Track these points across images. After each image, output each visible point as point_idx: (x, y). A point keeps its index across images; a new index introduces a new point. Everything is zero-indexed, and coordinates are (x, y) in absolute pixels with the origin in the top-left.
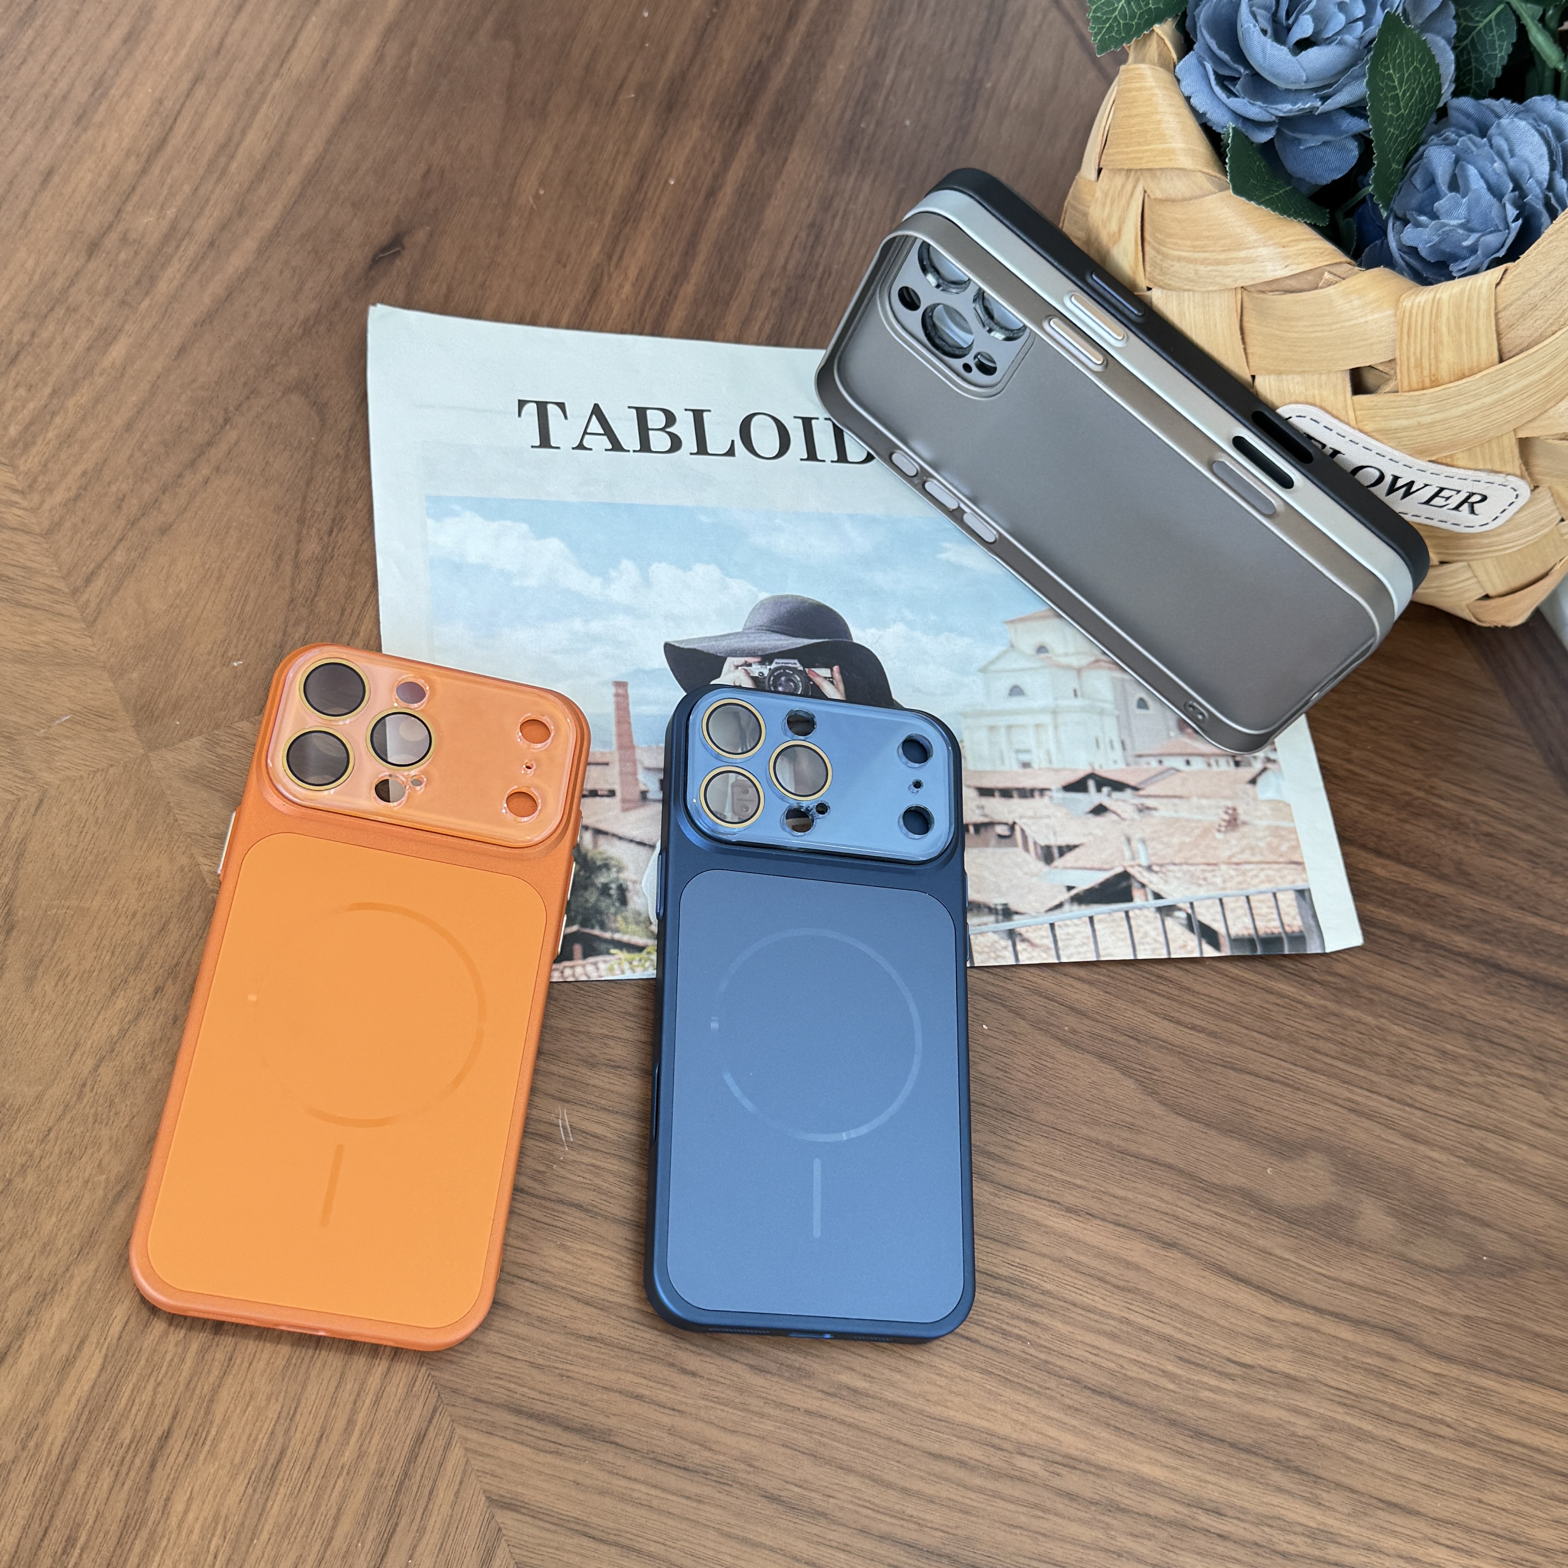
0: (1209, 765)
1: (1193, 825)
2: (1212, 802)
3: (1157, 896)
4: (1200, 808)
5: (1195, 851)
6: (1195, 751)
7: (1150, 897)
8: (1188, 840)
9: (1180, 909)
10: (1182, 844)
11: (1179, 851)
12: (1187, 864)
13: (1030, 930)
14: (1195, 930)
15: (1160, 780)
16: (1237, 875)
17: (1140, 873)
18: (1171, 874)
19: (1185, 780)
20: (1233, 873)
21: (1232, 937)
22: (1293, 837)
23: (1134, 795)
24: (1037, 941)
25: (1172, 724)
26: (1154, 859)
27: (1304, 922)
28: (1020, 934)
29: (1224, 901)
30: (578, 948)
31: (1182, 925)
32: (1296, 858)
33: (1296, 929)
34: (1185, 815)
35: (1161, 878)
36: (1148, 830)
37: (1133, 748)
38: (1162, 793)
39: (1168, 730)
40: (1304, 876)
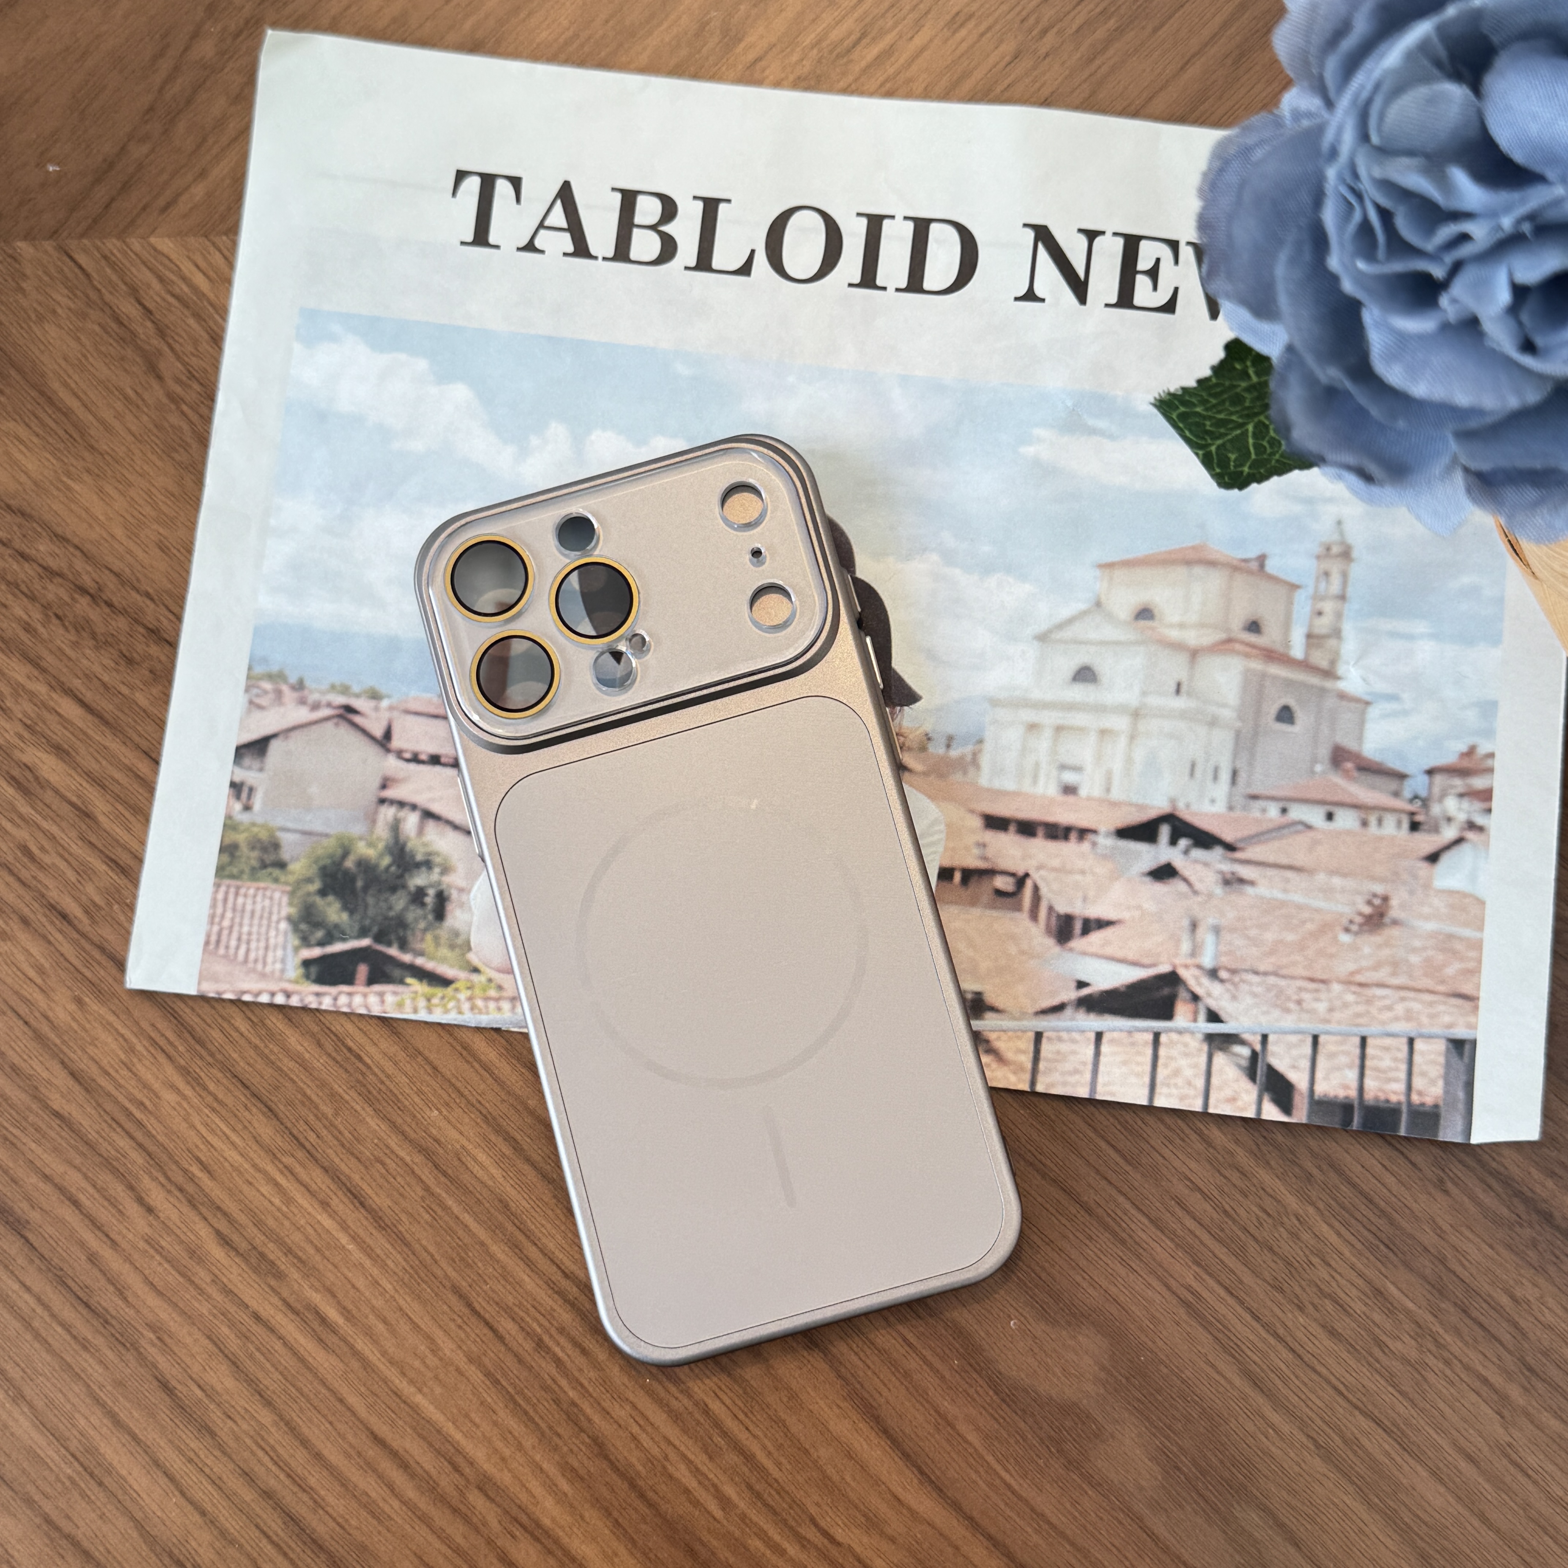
0: (1365, 823)
1: (1306, 915)
2: (1350, 883)
3: (1213, 1017)
4: (1327, 892)
5: (1298, 958)
6: (1348, 800)
7: (1202, 1016)
8: (1290, 937)
9: (1243, 1043)
10: (1278, 943)
11: (1272, 952)
12: (1276, 974)
13: (1004, 1037)
14: (1258, 1078)
15: (1274, 839)
16: (1357, 1003)
17: (1197, 978)
18: (1244, 987)
19: (1315, 843)
20: (1350, 998)
21: (1316, 1097)
22: (1472, 954)
23: (1225, 858)
24: (1009, 1055)
25: (1324, 752)
26: (1224, 960)
27: (1446, 1092)
28: (987, 1041)
29: (1322, 1039)
30: (363, 970)
31: (1239, 1066)
32: (1467, 989)
33: (1429, 1101)
34: (1297, 898)
35: (1228, 990)
36: (1231, 915)
37: (1249, 784)
38: (1271, 859)
39: (1314, 761)
40: (1472, 1019)
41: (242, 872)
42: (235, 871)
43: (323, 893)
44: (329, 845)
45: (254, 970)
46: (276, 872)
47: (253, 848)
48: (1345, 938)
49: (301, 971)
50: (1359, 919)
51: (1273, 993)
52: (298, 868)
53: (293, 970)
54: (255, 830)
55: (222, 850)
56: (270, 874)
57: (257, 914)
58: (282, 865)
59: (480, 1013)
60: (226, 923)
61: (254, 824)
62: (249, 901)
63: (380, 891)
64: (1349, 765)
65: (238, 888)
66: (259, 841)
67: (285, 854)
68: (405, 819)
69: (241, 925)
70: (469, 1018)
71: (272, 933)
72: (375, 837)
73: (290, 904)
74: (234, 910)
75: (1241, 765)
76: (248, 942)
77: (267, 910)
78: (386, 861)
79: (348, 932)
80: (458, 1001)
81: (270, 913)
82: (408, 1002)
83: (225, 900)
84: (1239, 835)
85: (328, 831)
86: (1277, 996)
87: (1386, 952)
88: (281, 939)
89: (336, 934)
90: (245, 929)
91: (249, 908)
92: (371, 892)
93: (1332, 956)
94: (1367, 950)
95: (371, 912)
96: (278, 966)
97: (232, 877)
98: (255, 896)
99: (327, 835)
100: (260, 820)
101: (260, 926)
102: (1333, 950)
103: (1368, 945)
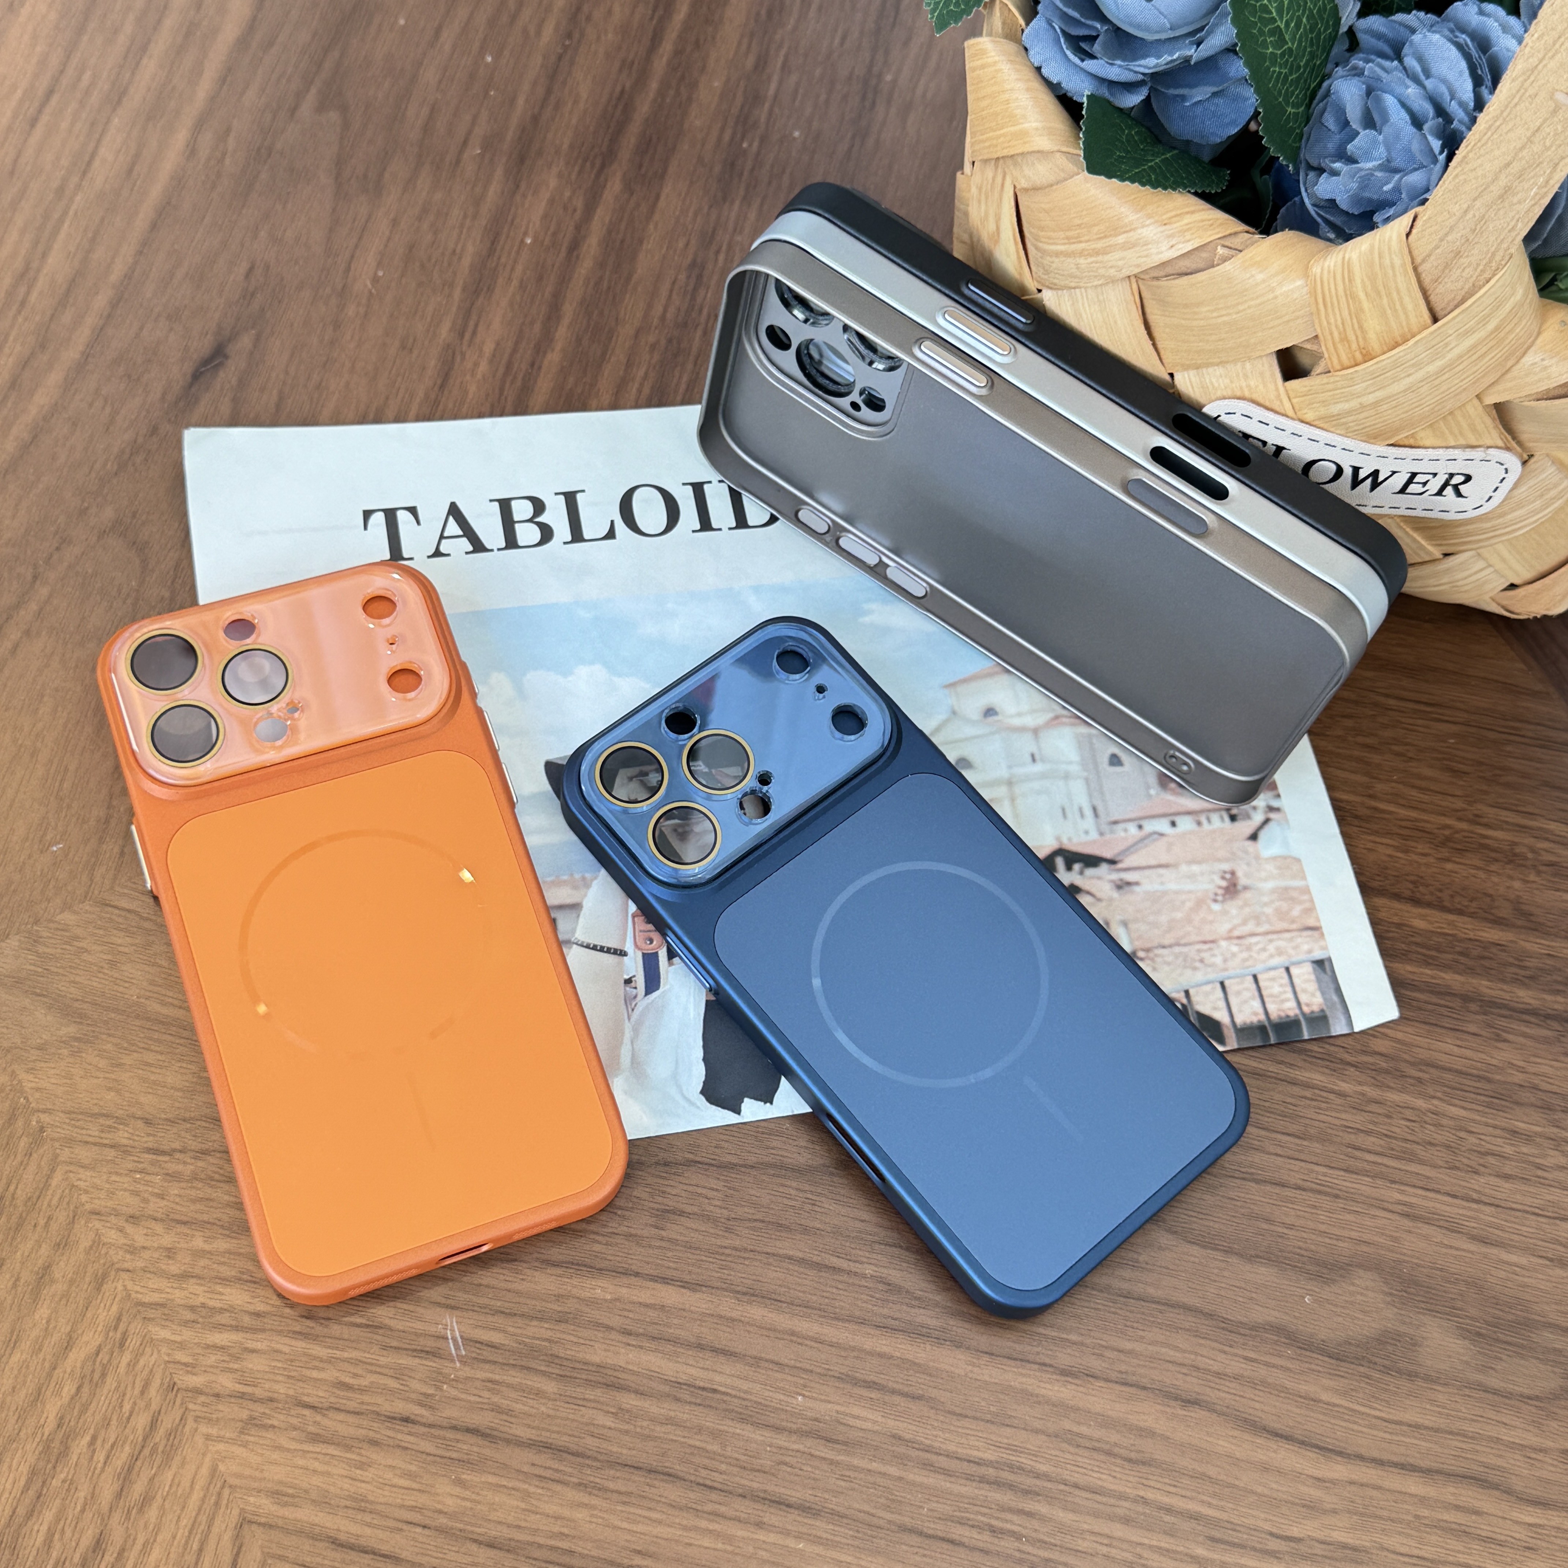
0: (1199, 823)
1: (1183, 897)
2: (1205, 867)
5: (1188, 929)
6: (1180, 809)
8: (1178, 916)
10: (1171, 922)
11: (1169, 931)
12: (1178, 944)
15: (1140, 848)
16: (1241, 952)
18: (1158, 960)
19: (1172, 844)
20: (1235, 949)
21: (1240, 1026)
22: (1305, 897)
23: (1111, 870)
25: (1152, 780)
26: (1139, 945)
27: (1325, 999)
29: (1226, 983)
32: (1311, 922)
33: (1315, 1008)
36: (1130, 910)
37: (1107, 815)
38: (1142, 863)
39: (1148, 788)
40: (1322, 943)
48: (1216, 907)
50: (1220, 892)
51: (1181, 959)
64: (1173, 785)
75: (1097, 802)
84: (1114, 852)
86: (1185, 960)
87: (1247, 910)
93: (1211, 922)
94: (1234, 912)
102: (1210, 918)
103: (1233, 907)
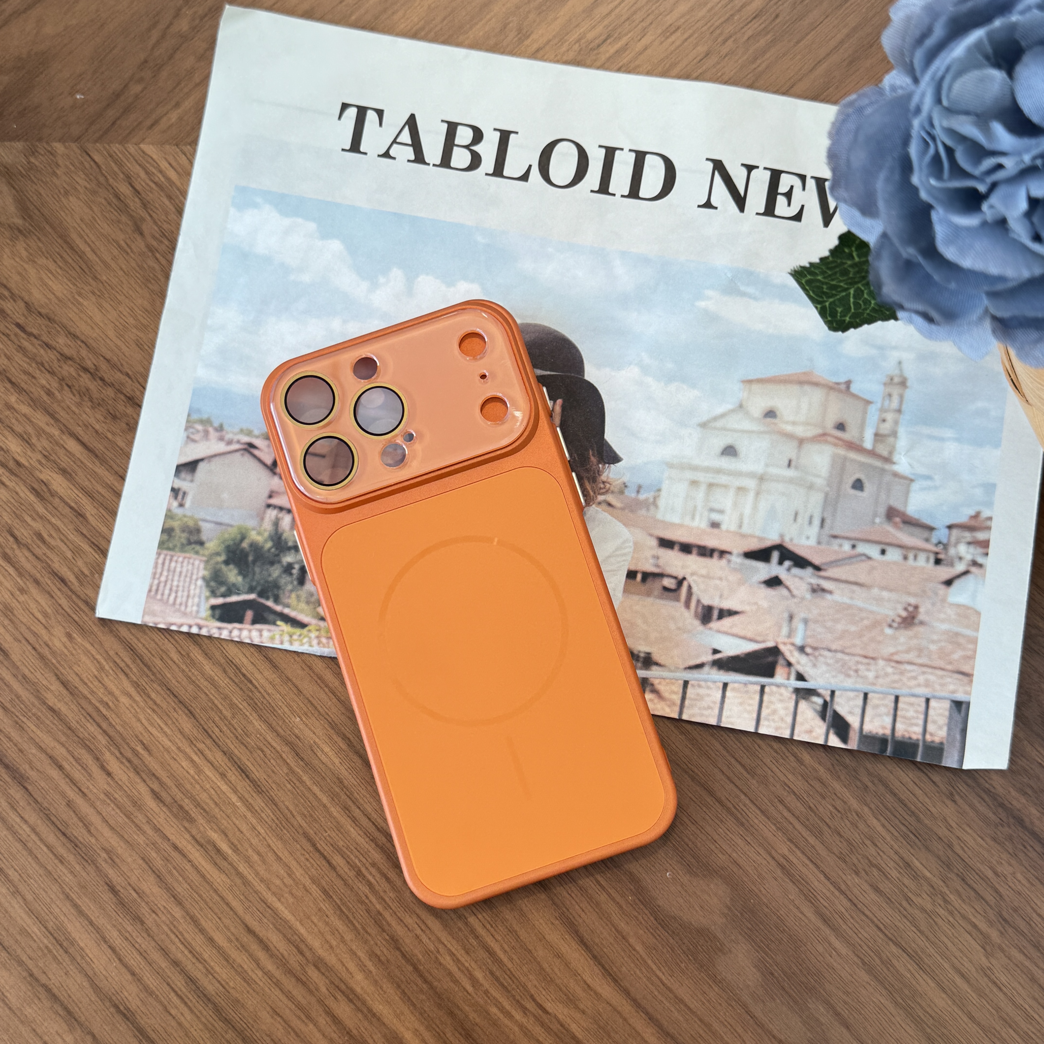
0: (905, 558)
1: (864, 615)
2: (893, 596)
3: (800, 677)
4: (879, 600)
5: (857, 642)
6: (895, 542)
7: (793, 676)
8: (853, 628)
9: (818, 695)
10: (845, 632)
11: (841, 638)
12: (843, 652)
13: (664, 682)
14: (827, 718)
15: (846, 564)
16: (894, 674)
17: (791, 652)
18: (821, 659)
19: (873, 568)
20: (890, 670)
21: (864, 733)
22: (971, 646)
23: (813, 575)
24: (666, 695)
25: (882, 510)
26: (810, 641)
27: (949, 734)
28: (652, 685)
29: (870, 696)
30: (249, 615)
31: (815, 710)
32: (966, 669)
33: (937, 740)
34: (860, 604)
35: (811, 660)
36: (815, 612)
37: (832, 528)
38: (844, 577)
39: (875, 515)
40: (968, 688)
41: (175, 546)
42: (171, 545)
43: (227, 563)
44: (232, 533)
45: (179, 610)
46: (198, 547)
47: (183, 531)
48: (888, 631)
49: (209, 612)
50: (898, 620)
51: (840, 664)
52: (212, 545)
53: (205, 612)
54: (186, 519)
55: (164, 531)
56: (194, 549)
57: (184, 574)
58: (201, 543)
59: (324, 647)
60: (163, 579)
61: (185, 516)
62: (179, 565)
63: (263, 564)
64: (898, 520)
65: (172, 556)
66: (188, 526)
67: (204, 537)
68: (282, 518)
69: (172, 580)
70: (317, 650)
71: (192, 587)
72: (262, 528)
73: (205, 569)
74: (169, 570)
75: (827, 515)
76: (177, 592)
77: (190, 572)
78: (269, 545)
79: (241, 588)
80: (310, 638)
81: (192, 574)
82: (277, 637)
83: (163, 564)
84: (824, 561)
85: (233, 523)
86: (843, 666)
87: (914, 642)
88: (198, 591)
89: (234, 589)
90: (175, 583)
91: (178, 570)
92: (258, 564)
93: (879, 642)
94: (902, 640)
95: (257, 577)
96: (195, 608)
97: (169, 549)
98: (182, 563)
99: (231, 526)
100: (189, 513)
101: (185, 581)
102: (880, 638)
103: (904, 636)
